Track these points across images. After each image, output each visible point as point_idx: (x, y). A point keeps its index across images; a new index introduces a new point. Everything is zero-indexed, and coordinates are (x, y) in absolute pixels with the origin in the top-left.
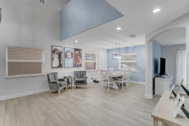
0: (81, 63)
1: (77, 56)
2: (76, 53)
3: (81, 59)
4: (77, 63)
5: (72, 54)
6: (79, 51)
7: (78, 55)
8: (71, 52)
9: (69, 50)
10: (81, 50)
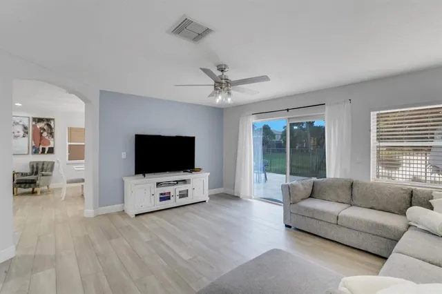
0: (51, 146)
1: (42, 133)
2: (38, 127)
3: (53, 137)
4: (41, 147)
5: (25, 128)
6: (45, 123)
7: (45, 130)
8: (23, 125)
9: (18, 121)
10: (53, 119)
